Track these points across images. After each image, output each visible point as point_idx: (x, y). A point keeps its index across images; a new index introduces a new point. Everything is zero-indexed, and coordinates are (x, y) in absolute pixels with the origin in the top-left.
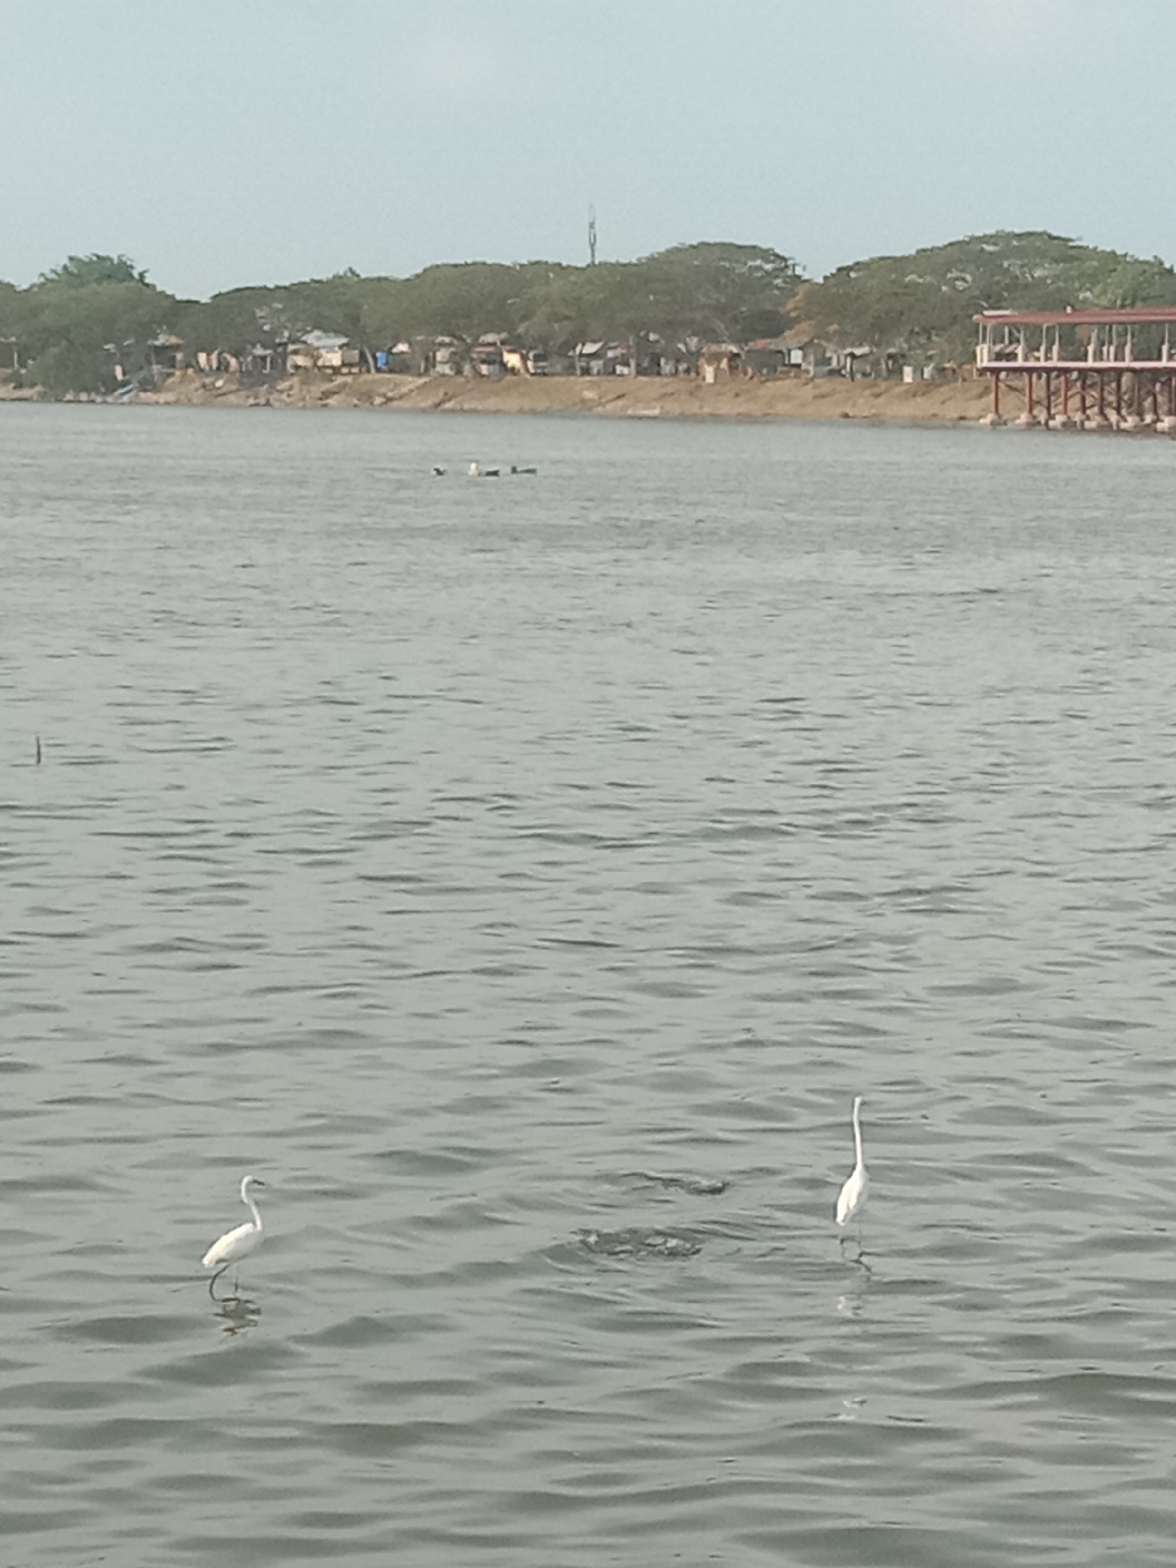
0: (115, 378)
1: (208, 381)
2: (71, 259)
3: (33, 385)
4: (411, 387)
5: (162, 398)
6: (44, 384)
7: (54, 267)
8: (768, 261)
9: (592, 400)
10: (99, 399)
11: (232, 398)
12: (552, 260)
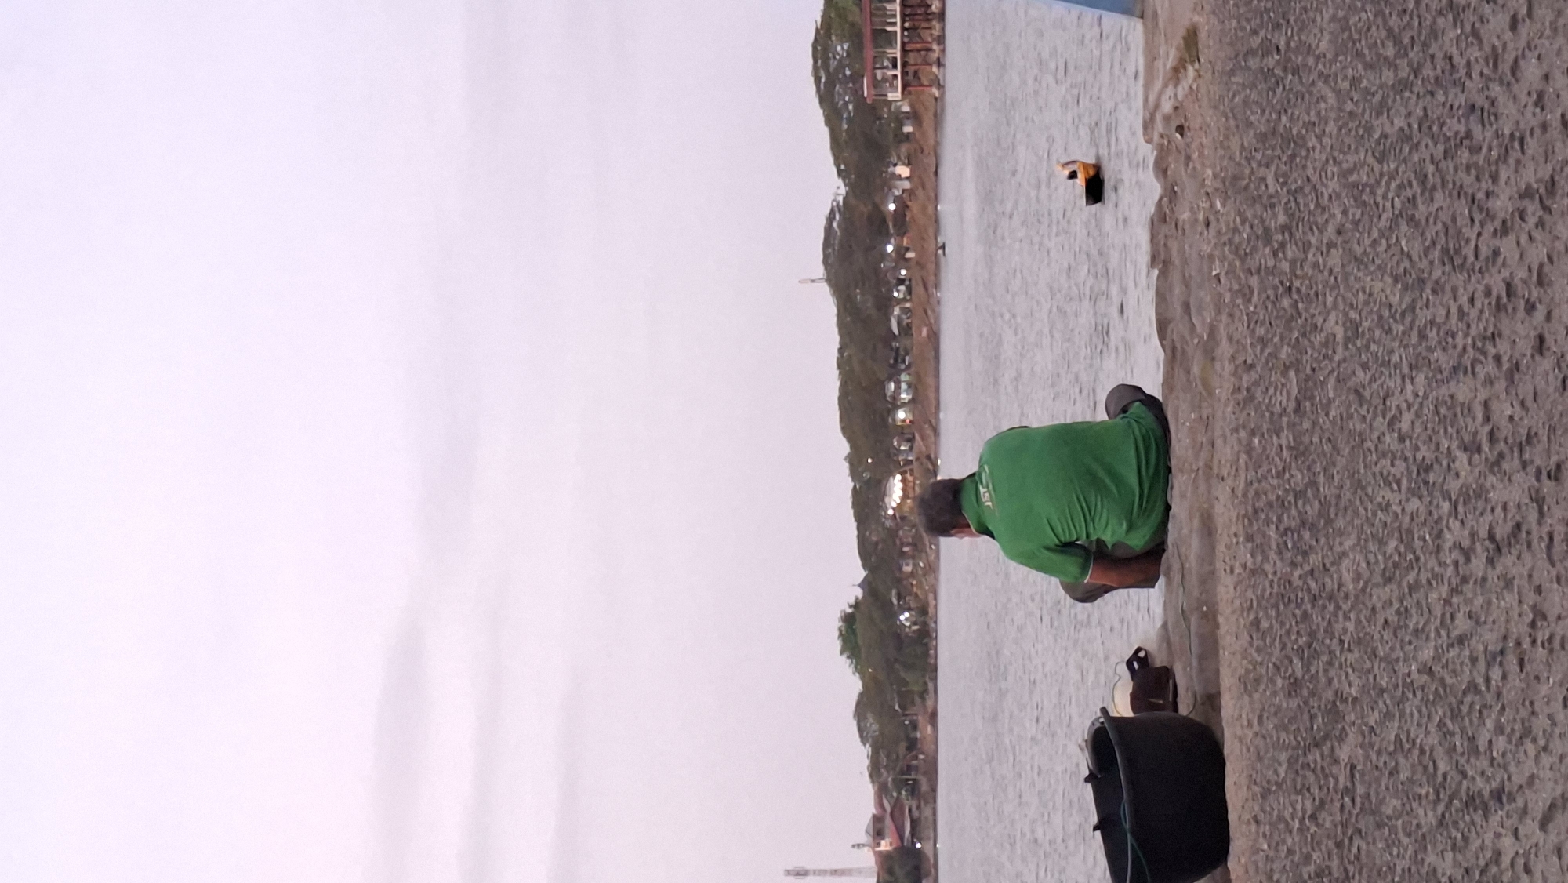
0: (918, 630)
1: (920, 572)
2: (842, 653)
3: (925, 684)
4: (921, 443)
5: (932, 603)
6: (924, 676)
7: (848, 665)
8: (834, 218)
9: (928, 331)
10: (934, 643)
11: (932, 557)
12: (836, 354)
